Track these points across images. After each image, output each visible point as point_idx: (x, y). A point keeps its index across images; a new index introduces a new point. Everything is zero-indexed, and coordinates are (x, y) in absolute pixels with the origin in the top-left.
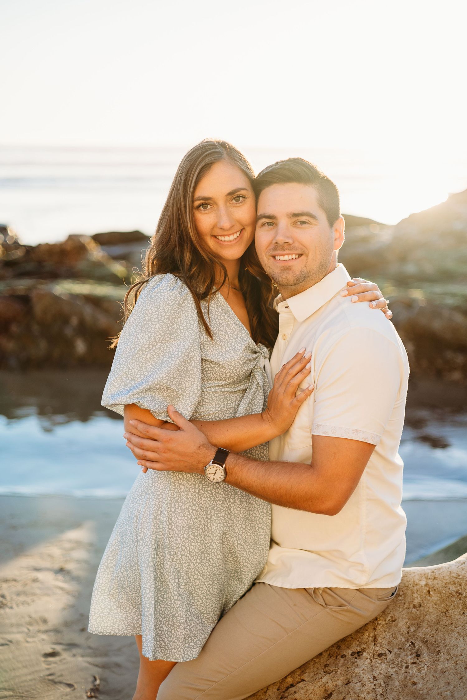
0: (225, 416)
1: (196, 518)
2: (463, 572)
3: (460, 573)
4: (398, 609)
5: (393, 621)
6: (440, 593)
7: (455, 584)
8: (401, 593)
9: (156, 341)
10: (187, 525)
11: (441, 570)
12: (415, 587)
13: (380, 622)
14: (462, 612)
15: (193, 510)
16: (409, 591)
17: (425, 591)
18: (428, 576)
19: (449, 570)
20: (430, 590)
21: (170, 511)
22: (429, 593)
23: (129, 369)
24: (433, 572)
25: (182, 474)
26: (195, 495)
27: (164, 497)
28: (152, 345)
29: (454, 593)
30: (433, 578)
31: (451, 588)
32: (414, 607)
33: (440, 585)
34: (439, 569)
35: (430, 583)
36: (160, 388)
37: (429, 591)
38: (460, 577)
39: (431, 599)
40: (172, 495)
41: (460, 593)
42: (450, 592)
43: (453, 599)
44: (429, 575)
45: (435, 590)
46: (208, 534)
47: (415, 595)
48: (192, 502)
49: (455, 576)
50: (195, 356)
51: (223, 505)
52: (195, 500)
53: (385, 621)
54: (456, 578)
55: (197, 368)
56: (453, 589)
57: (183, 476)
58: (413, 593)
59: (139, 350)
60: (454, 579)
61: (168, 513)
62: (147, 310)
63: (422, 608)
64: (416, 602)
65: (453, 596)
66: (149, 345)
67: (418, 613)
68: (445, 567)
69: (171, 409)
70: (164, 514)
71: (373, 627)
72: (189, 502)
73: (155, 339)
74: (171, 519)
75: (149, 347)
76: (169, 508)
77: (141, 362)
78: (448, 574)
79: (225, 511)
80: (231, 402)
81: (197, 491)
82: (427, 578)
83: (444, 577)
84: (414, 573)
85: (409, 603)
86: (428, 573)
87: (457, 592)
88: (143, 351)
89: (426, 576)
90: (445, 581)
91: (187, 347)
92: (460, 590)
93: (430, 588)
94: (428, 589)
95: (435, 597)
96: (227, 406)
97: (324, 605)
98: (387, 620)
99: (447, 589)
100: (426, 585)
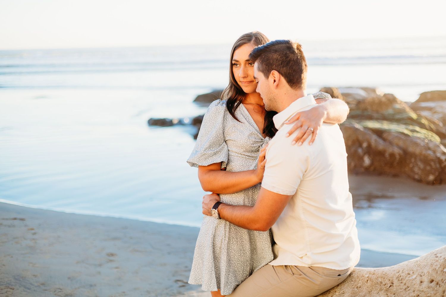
2: (389, 272)
3: (387, 272)
4: (348, 288)
5: (343, 294)
6: (373, 282)
7: (382, 278)
11: (379, 270)
12: (362, 278)
13: (336, 293)
14: (377, 292)
17: (366, 280)
19: (383, 270)
22: (367, 282)
24: (375, 271)
30: (373, 274)
31: (379, 280)
32: (357, 288)
33: (374, 278)
35: (370, 276)
37: (368, 280)
38: (387, 274)
39: (367, 285)
41: (382, 283)
42: (377, 282)
43: (377, 285)
44: (372, 272)
45: (371, 280)
47: (360, 282)
53: (339, 293)
54: (384, 275)
56: (380, 280)
58: (360, 280)
60: (383, 275)
63: (360, 289)
64: (359, 285)
65: (378, 284)
67: (357, 290)
71: (331, 295)
82: (370, 274)
84: (365, 270)
85: (355, 286)
87: (380, 282)
89: (370, 272)
90: (378, 276)
92: (383, 281)
95: (369, 283)
97: (292, 274)
98: (340, 293)
99: (377, 280)
100: (368, 277)
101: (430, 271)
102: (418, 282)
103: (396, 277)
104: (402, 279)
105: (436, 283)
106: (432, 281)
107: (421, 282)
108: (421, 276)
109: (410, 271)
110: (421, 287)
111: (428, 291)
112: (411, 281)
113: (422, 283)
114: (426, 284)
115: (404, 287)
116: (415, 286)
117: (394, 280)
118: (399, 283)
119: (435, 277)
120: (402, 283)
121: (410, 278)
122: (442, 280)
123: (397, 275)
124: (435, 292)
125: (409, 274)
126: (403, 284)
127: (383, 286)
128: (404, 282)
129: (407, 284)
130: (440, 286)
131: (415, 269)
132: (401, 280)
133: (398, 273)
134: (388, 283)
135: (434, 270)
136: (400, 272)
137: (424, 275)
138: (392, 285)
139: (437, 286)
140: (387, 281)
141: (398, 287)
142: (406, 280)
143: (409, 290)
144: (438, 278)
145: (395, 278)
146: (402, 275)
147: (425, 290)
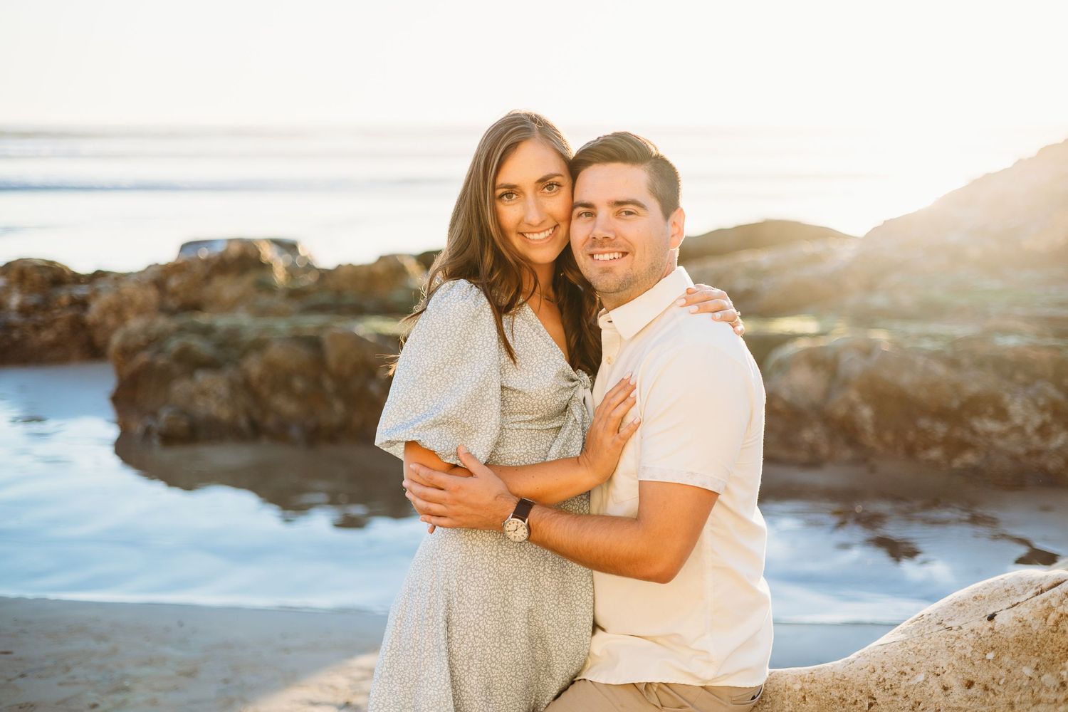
0: (533, 460)
1: (494, 589)
2: (851, 673)
3: (846, 675)
6: (818, 699)
7: (839, 687)
8: (768, 700)
9: (444, 363)
10: (482, 597)
11: (823, 672)
12: (787, 693)
15: (490, 579)
16: (778, 697)
17: (799, 697)
18: (804, 678)
19: (833, 671)
20: (806, 696)
21: (461, 579)
22: (805, 700)
23: (410, 398)
24: (811, 673)
25: (476, 533)
26: (492, 560)
27: (453, 562)
28: (439, 367)
29: (836, 699)
30: (811, 680)
31: (833, 693)
33: (819, 689)
34: (820, 670)
35: (807, 686)
36: (448, 421)
37: (804, 697)
38: (846, 679)
39: (806, 707)
40: (464, 559)
41: (844, 699)
42: (831, 698)
43: (834, 707)
44: (807, 677)
45: (812, 695)
46: (510, 610)
47: (786, 702)
48: (488, 568)
49: (839, 678)
50: (492, 382)
51: (529, 574)
52: (492, 566)
54: (841, 680)
55: (496, 398)
56: (836, 693)
57: (477, 536)
58: (784, 699)
59: (422, 374)
60: (838, 681)
61: (458, 582)
62: (433, 323)
65: (835, 703)
66: (435, 367)
68: (828, 667)
69: (462, 451)
70: (453, 583)
72: (485, 569)
73: (442, 359)
74: (461, 590)
75: (434, 371)
76: (459, 576)
77: (425, 389)
78: (831, 676)
79: (532, 581)
80: (541, 443)
81: (495, 554)
82: (803, 681)
83: (824, 679)
84: (787, 674)
86: (806, 675)
87: (840, 698)
88: (427, 375)
89: (802, 678)
90: (826, 685)
91: (482, 371)
92: (845, 695)
93: (805, 693)
94: (803, 694)
95: (811, 703)
96: (535, 448)
97: (660, 706)
99: (828, 695)
100: (801, 690)
101: (954, 662)
102: (939, 690)
103: (874, 683)
104: (891, 685)
105: (981, 687)
106: (970, 684)
107: (945, 689)
108: (938, 675)
109: (903, 665)
110: (952, 700)
111: (973, 708)
112: (918, 689)
113: (949, 692)
114: (958, 692)
115: (908, 704)
116: (934, 699)
117: (873, 691)
118: (889, 696)
119: (973, 673)
120: (895, 694)
121: (911, 682)
122: (994, 679)
123: (875, 676)
124: (990, 707)
125: (904, 673)
126: (901, 698)
127: (852, 707)
128: (902, 691)
129: (911, 697)
130: (995, 694)
131: (912, 660)
132: (892, 689)
133: (873, 674)
134: (861, 698)
135: (961, 658)
136: (879, 671)
137: (944, 673)
138: (873, 701)
139: (988, 695)
140: (855, 695)
141: (891, 706)
142: (903, 687)
143: (923, 710)
144: (984, 676)
145: (872, 687)
146: (886, 676)
147: (964, 705)
